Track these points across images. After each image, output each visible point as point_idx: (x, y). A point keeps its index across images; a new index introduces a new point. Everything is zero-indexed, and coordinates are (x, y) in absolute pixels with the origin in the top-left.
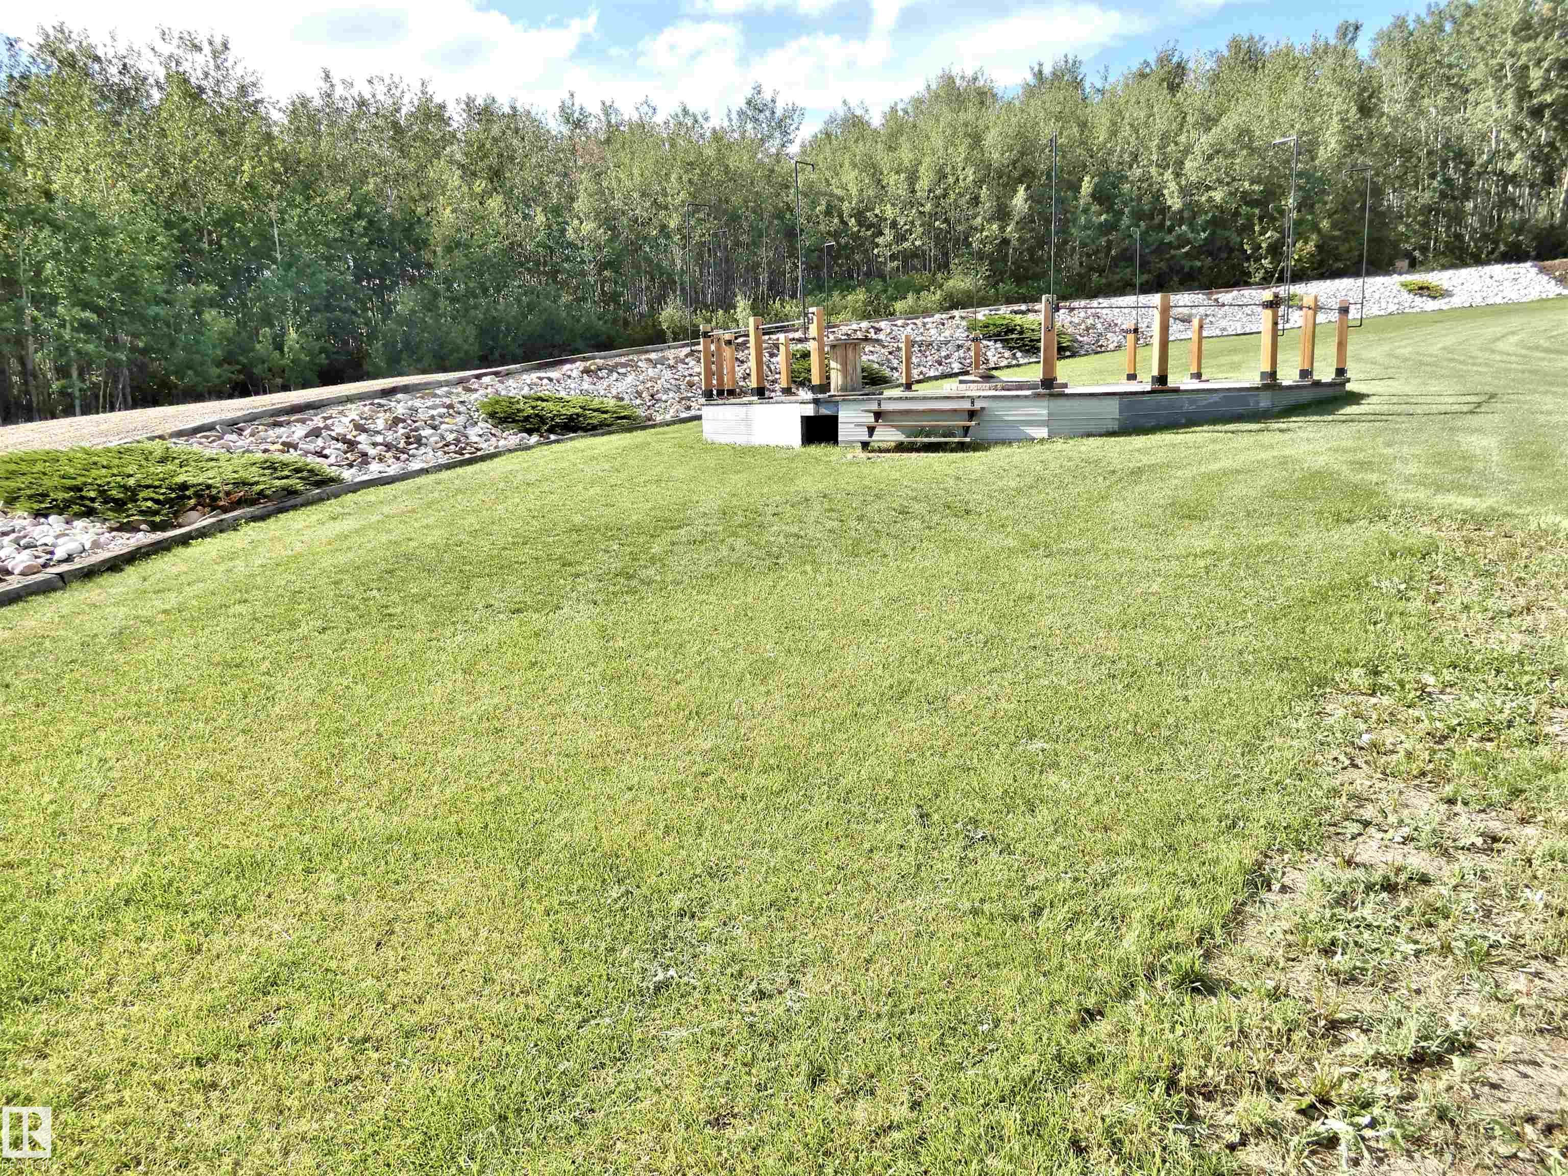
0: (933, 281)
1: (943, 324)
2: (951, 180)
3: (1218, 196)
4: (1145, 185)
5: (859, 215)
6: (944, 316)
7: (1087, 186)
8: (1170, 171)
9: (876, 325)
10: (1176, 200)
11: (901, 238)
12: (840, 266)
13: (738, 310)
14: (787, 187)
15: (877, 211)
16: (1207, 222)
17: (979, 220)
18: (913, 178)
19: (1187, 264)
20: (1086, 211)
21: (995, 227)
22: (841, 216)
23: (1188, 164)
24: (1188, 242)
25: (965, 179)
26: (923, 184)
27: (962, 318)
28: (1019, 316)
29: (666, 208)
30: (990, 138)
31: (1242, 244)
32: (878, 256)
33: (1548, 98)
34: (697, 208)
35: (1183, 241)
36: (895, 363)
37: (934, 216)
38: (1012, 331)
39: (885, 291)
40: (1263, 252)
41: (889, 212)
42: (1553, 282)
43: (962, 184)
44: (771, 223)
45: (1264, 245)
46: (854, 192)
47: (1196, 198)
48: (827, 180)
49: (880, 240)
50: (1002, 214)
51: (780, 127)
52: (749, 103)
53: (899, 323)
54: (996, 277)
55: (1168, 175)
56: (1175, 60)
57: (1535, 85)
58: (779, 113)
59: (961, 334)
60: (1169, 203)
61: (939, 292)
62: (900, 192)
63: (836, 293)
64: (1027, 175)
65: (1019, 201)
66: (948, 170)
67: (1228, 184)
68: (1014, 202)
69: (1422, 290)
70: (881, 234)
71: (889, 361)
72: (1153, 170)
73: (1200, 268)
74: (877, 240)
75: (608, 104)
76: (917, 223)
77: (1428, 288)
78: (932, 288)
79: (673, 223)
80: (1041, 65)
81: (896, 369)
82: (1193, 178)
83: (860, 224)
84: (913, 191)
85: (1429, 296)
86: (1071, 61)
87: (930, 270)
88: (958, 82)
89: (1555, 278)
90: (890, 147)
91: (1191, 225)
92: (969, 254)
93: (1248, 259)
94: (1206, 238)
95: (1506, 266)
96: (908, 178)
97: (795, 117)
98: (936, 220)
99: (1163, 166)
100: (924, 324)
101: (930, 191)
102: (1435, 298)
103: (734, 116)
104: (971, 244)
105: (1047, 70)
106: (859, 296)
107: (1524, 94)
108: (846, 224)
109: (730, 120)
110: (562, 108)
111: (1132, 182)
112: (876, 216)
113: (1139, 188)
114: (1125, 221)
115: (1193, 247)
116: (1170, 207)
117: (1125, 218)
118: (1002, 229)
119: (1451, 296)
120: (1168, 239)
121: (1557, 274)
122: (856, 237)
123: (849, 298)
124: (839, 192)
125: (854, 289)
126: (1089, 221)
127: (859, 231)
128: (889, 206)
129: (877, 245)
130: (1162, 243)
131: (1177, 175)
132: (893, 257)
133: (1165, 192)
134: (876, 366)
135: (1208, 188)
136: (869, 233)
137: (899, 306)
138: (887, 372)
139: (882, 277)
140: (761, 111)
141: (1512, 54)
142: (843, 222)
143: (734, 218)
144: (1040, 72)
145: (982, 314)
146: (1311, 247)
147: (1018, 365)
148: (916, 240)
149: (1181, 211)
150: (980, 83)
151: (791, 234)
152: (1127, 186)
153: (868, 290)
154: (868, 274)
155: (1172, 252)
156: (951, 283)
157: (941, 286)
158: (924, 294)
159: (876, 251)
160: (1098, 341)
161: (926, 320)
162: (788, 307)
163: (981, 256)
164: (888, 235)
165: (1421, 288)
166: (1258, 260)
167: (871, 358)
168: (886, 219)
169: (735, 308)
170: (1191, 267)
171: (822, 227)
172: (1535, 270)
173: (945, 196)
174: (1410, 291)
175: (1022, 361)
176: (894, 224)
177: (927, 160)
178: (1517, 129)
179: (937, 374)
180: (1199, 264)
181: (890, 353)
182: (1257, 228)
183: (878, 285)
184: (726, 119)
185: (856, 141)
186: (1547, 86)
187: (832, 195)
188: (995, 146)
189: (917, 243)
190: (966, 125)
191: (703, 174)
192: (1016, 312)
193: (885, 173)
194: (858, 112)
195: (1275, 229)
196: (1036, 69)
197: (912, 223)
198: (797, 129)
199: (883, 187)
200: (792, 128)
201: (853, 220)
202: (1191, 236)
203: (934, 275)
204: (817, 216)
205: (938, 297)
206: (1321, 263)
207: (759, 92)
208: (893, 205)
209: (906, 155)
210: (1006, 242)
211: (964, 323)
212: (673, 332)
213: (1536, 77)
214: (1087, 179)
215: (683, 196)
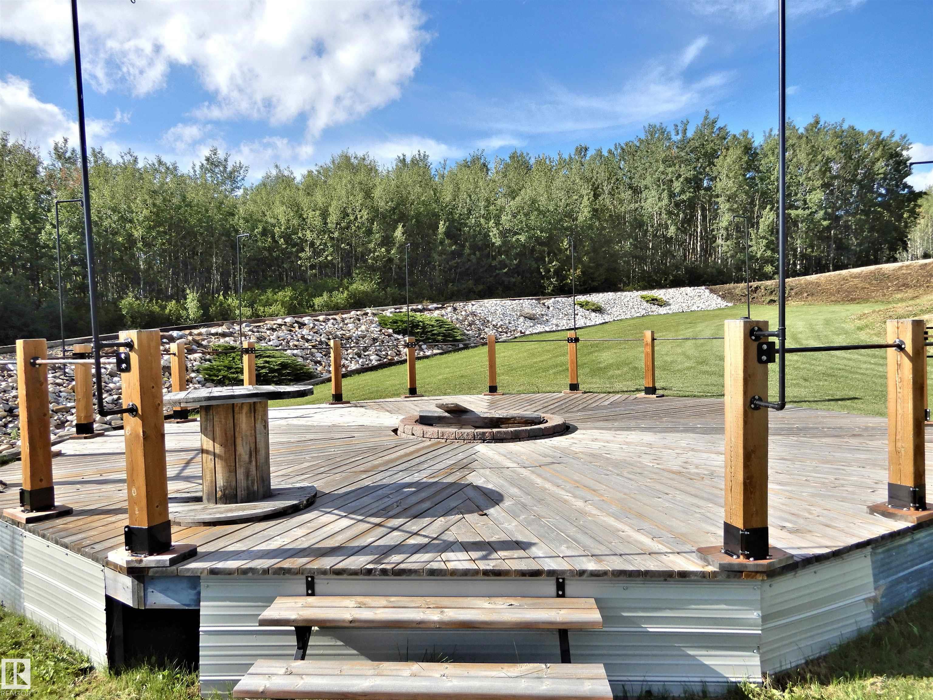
0: (341, 285)
1: (359, 320)
2: (352, 218)
3: (522, 238)
4: (478, 229)
5: (287, 237)
6: (359, 313)
7: (442, 227)
8: (492, 221)
9: (300, 320)
10: (498, 239)
11: (317, 253)
12: (274, 271)
13: (188, 300)
14: (233, 215)
15: (300, 235)
16: (517, 254)
17: (372, 246)
18: (325, 215)
19: (506, 279)
20: (442, 243)
21: (383, 249)
22: (273, 237)
23: (503, 218)
24: (505, 266)
25: (361, 217)
26: (333, 219)
27: (374, 315)
28: (418, 314)
29: (131, 221)
30: (377, 193)
31: (539, 269)
32: (301, 266)
33: (684, 197)
34: (159, 224)
35: (503, 265)
36: (319, 356)
37: (340, 240)
38: (417, 326)
39: (307, 290)
40: (551, 273)
41: (309, 235)
42: (720, 298)
43: (359, 220)
44: (219, 239)
45: (552, 270)
46: (283, 221)
47: (509, 239)
48: (263, 213)
49: (302, 255)
50: (387, 241)
51: (231, 177)
52: (208, 159)
53: (321, 318)
54: (384, 283)
55: (491, 223)
56: (482, 161)
57: (677, 191)
58: (229, 169)
59: (375, 330)
60: (494, 241)
61: (346, 292)
62: (316, 223)
63: (269, 291)
64: (403, 218)
65: (399, 233)
66: (349, 211)
67: (527, 231)
68: (395, 235)
69: (654, 301)
70: (303, 250)
71: (312, 354)
72: (482, 221)
73: (515, 283)
74: (300, 255)
75: (97, 150)
76: (329, 245)
77: (656, 300)
78: (341, 289)
79: (137, 233)
80: (404, 156)
81: (319, 363)
82: (507, 227)
83: (286, 242)
84: (326, 223)
85: (658, 305)
86: (422, 155)
87: (338, 278)
88: (353, 160)
89: (719, 296)
90: (308, 193)
91: (507, 255)
92: (366, 267)
93: (543, 277)
94: (516, 265)
95: (692, 288)
96: (321, 215)
97: (241, 172)
98: (342, 243)
99: (488, 219)
100: (343, 320)
101: (337, 224)
102: (661, 306)
103: (197, 168)
104: (367, 260)
105: (408, 160)
106: (286, 294)
107: (672, 195)
108: (277, 242)
109: (195, 171)
110: (56, 149)
111: (470, 227)
112: (299, 238)
113: (474, 230)
114: (467, 251)
115: (509, 269)
116: (494, 243)
117: (466, 248)
118: (388, 251)
119: (670, 305)
120: (494, 263)
121: (720, 293)
122: (283, 251)
123: (280, 293)
124: (272, 221)
125: (284, 289)
126: (444, 250)
127: (287, 248)
128: (308, 232)
129: (300, 259)
130: (490, 266)
131: (497, 224)
132: (312, 267)
133: (491, 234)
134: (300, 360)
135: (516, 234)
136: (294, 250)
137: (318, 301)
138: (311, 366)
139: (305, 281)
140: (216, 166)
141: (663, 173)
142: (275, 241)
143: (191, 234)
144: (404, 159)
145: (389, 312)
146: (578, 272)
147: (427, 357)
148: (328, 256)
149: (500, 246)
150: (367, 162)
151: (233, 246)
152: (467, 229)
153: (294, 289)
154: (294, 278)
155: (497, 271)
156: (354, 286)
157: (347, 288)
158: (335, 293)
159: (299, 262)
160: (480, 334)
161: (344, 316)
162: (230, 300)
163: (373, 269)
164: (308, 252)
165: (653, 300)
166: (549, 278)
167: (295, 352)
168: (306, 241)
169: (186, 299)
170: (509, 282)
171: (259, 244)
172: (707, 291)
173: (348, 227)
174: (647, 301)
175: (428, 353)
176: (312, 244)
177: (334, 203)
178: (670, 213)
179: (358, 366)
180: (514, 280)
181: (313, 347)
182: (547, 259)
183: (301, 286)
184: (192, 171)
185: (285, 188)
186: (683, 192)
187: (267, 222)
188: (381, 198)
189: (329, 258)
190: (361, 183)
191: (164, 200)
192: (416, 311)
193: (305, 209)
194: (286, 173)
195: (557, 261)
196: (402, 157)
197: (325, 244)
198: (243, 179)
199: (304, 219)
200: (239, 179)
201: (282, 240)
202: (508, 262)
203: (341, 280)
204: (256, 236)
205: (345, 295)
206: (585, 283)
207: (215, 154)
208: (311, 231)
209: (319, 198)
210: (390, 260)
211: (376, 319)
212: (131, 317)
213: (677, 186)
214: (442, 223)
215: (146, 212)
